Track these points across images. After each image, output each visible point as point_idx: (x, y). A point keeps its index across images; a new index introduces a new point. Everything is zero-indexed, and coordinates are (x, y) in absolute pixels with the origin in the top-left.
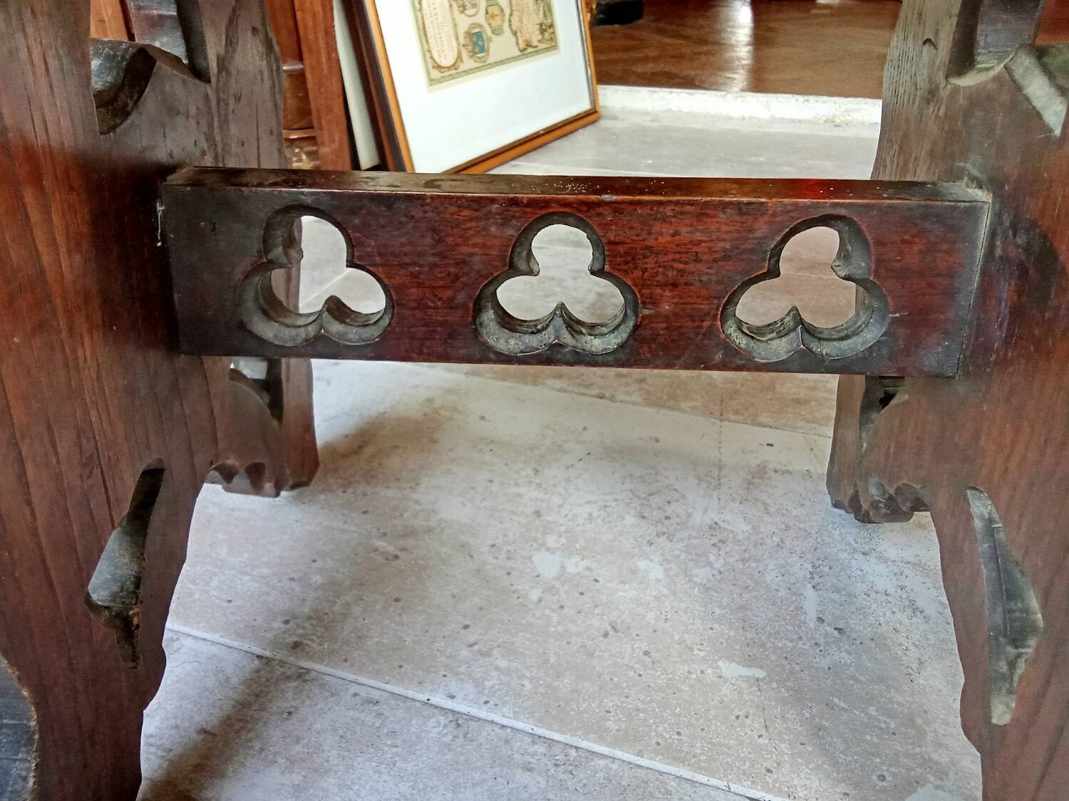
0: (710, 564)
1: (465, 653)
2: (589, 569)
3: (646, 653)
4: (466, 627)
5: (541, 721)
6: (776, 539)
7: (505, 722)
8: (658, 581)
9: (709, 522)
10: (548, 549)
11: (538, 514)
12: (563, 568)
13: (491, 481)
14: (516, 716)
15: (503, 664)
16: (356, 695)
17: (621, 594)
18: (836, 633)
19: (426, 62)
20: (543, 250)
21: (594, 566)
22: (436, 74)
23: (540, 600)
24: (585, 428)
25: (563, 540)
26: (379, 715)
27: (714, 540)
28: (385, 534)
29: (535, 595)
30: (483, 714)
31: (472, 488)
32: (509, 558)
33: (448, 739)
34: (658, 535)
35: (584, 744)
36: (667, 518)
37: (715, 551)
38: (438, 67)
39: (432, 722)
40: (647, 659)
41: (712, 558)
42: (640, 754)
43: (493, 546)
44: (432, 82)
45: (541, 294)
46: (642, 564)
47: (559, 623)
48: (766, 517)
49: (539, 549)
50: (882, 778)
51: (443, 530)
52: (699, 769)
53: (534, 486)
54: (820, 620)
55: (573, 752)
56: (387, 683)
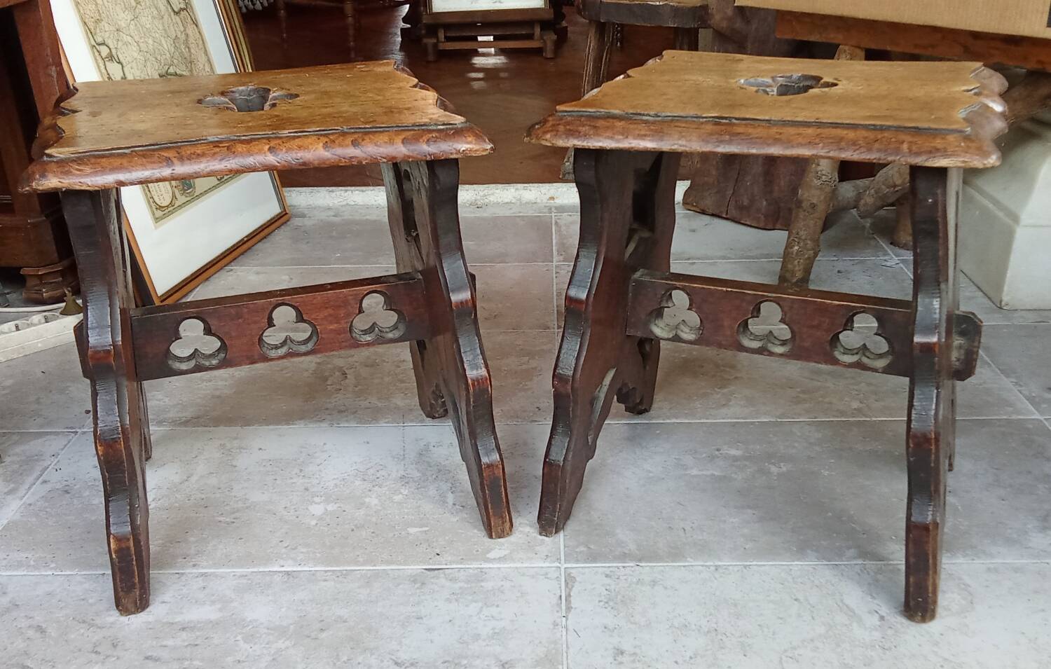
0: (401, 493)
1: (284, 550)
2: (340, 507)
3: (373, 533)
4: (282, 541)
5: (328, 565)
6: (434, 477)
7: (311, 569)
8: (376, 505)
9: (399, 475)
10: (316, 503)
11: (307, 489)
12: (326, 510)
13: (276, 480)
14: (315, 566)
15: (304, 550)
16: (234, 575)
17: (357, 514)
18: (461, 508)
19: (151, 207)
20: (271, 338)
21: (342, 506)
22: (159, 213)
23: (317, 524)
24: (325, 444)
25: (323, 498)
26: (249, 579)
27: (403, 483)
28: (222, 514)
29: (313, 523)
30: (299, 569)
31: (266, 485)
32: (296, 511)
33: (286, 579)
34: (373, 486)
35: (349, 568)
36: (378, 478)
37: (403, 487)
38: (160, 208)
39: (275, 577)
40: (373, 535)
41: (402, 491)
42: (375, 566)
43: (285, 508)
44: (157, 220)
45: (278, 369)
46: (367, 500)
47: (328, 530)
48: (429, 469)
49: (311, 504)
50: (478, 551)
51: (255, 506)
52: (401, 564)
53: (301, 477)
54: (454, 504)
55: (345, 572)
56: (248, 568)
